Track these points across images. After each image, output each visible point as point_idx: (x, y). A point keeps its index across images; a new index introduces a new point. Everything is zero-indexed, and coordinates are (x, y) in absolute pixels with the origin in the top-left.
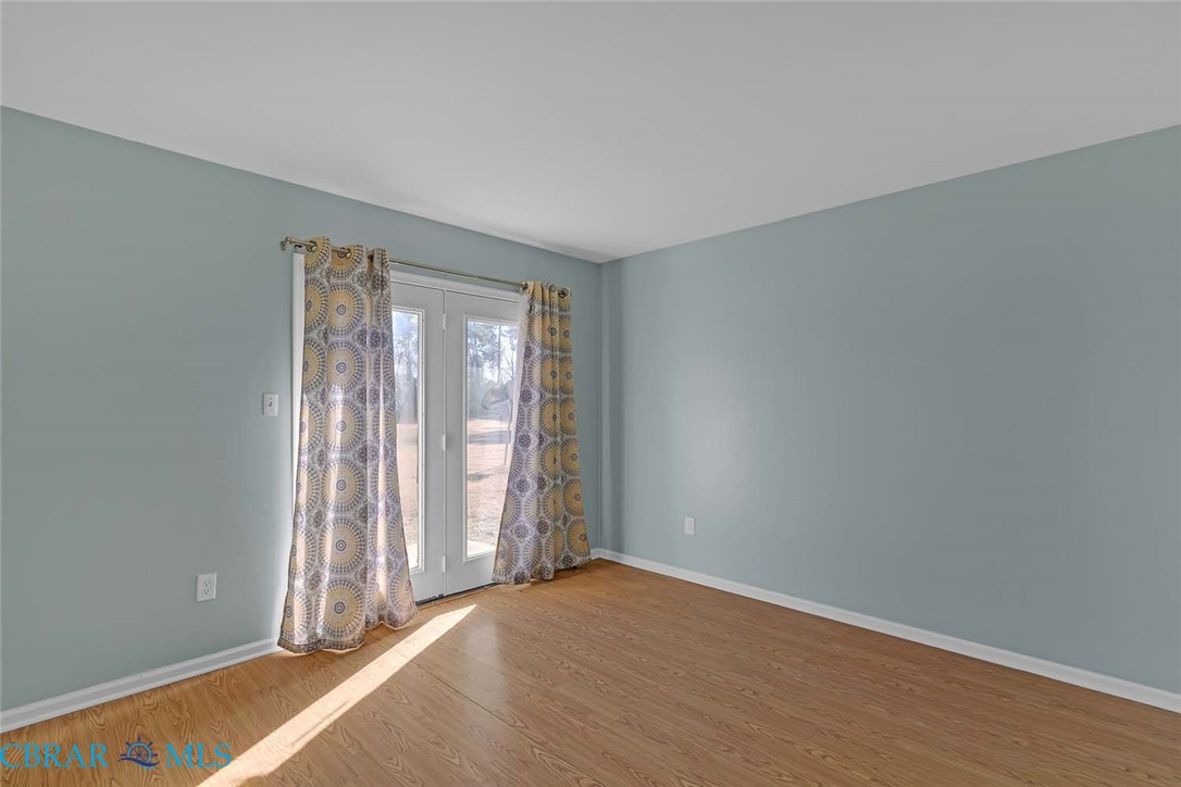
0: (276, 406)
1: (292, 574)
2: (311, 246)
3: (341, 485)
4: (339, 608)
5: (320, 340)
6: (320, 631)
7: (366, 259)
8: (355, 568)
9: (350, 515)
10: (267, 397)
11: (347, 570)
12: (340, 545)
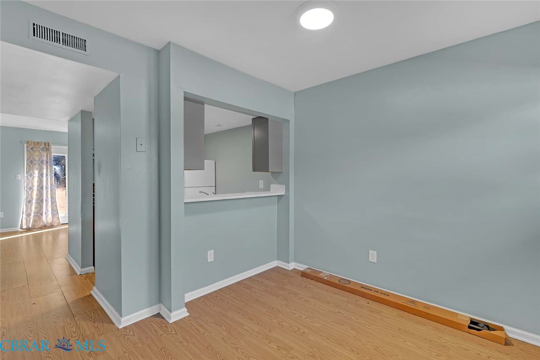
0: (20, 177)
1: (23, 213)
2: (28, 142)
3: (37, 195)
4: (35, 221)
5: (31, 162)
6: (30, 226)
7: (43, 144)
8: (39, 214)
9: (38, 201)
10: (17, 176)
11: (37, 213)
12: (36, 208)
